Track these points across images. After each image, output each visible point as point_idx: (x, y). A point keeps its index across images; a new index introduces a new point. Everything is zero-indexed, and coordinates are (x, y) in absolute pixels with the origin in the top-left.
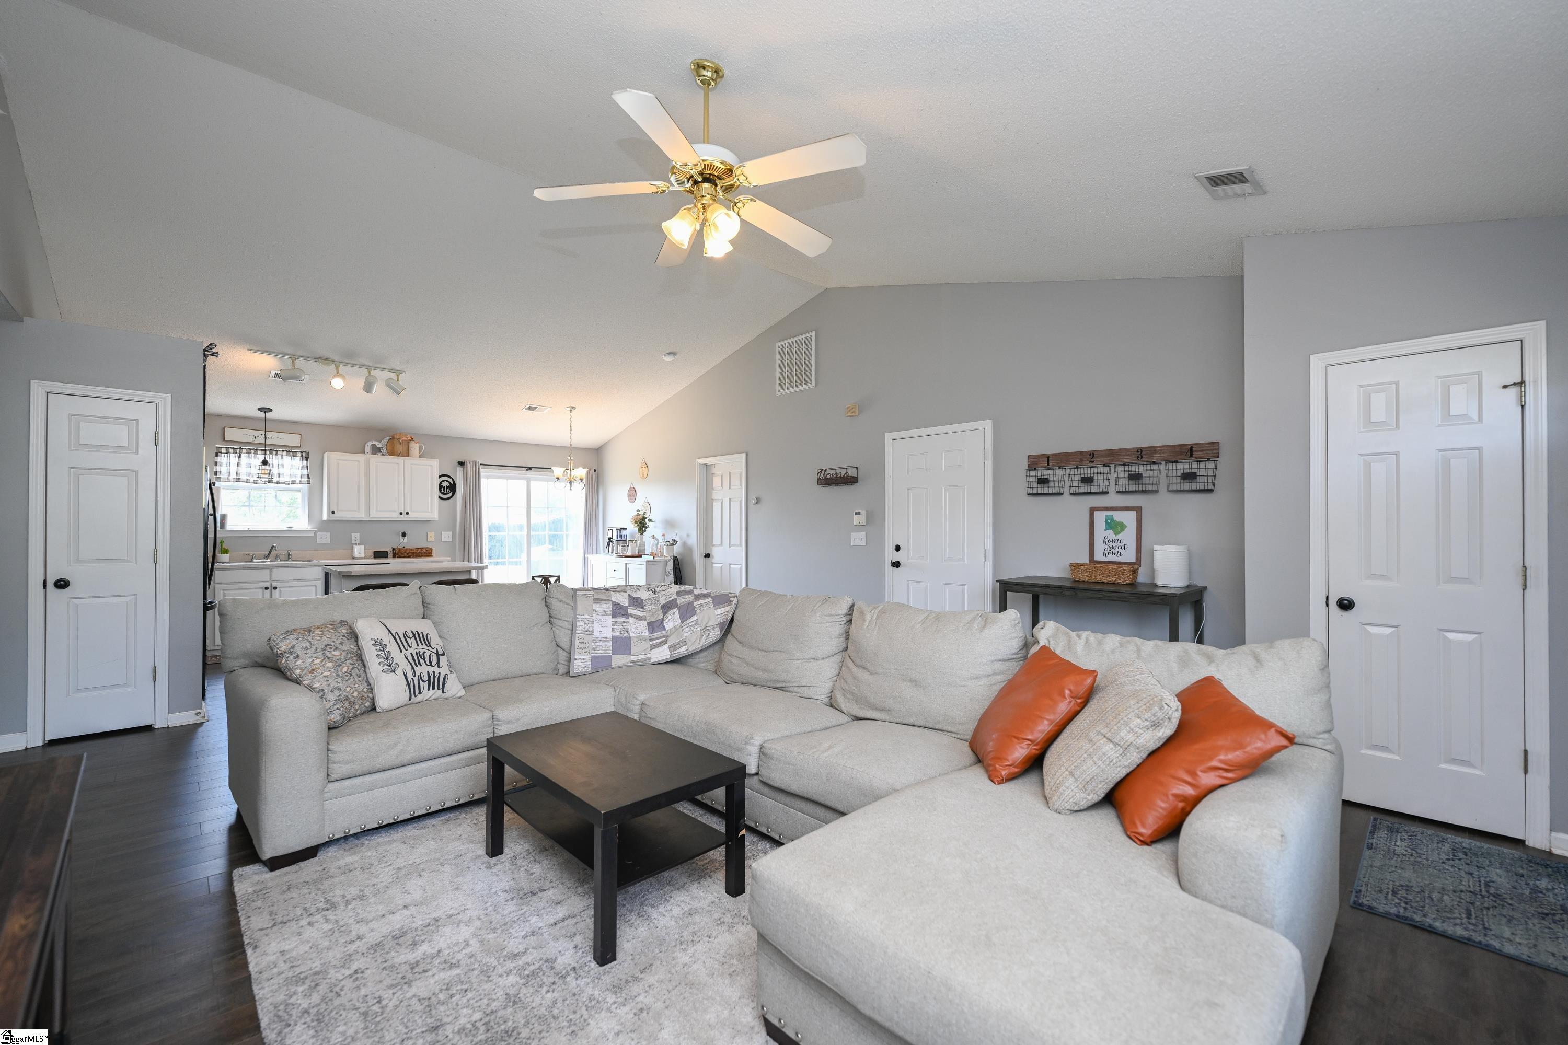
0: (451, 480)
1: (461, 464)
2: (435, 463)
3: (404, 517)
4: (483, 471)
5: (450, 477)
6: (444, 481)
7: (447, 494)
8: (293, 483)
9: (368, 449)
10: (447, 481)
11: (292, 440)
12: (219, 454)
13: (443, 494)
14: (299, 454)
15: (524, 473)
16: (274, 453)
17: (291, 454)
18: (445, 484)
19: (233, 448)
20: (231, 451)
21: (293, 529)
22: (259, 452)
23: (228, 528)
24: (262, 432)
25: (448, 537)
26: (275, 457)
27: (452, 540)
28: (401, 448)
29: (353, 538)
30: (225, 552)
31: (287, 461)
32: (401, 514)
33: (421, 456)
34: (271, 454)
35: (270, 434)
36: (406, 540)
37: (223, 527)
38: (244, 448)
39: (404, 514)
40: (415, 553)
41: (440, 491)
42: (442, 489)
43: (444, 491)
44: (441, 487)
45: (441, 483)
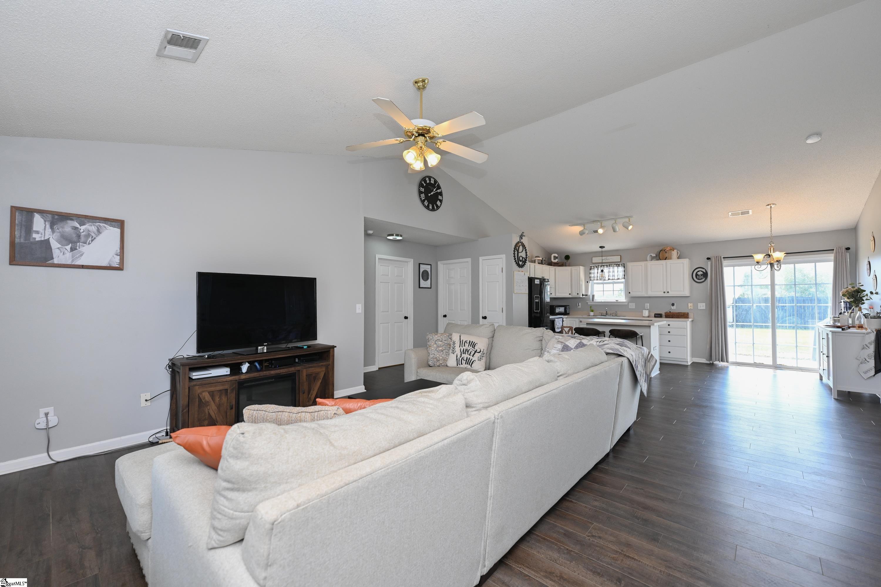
0: (704, 271)
1: (708, 259)
3: (666, 295)
4: (725, 262)
5: (703, 268)
6: (699, 271)
7: (701, 279)
8: (618, 279)
9: (649, 258)
10: (701, 271)
11: (617, 259)
12: (591, 269)
13: (698, 279)
14: (621, 265)
16: (611, 266)
17: (617, 265)
18: (700, 273)
19: (596, 266)
20: (595, 267)
21: (619, 301)
22: (605, 266)
23: (595, 301)
24: (606, 257)
25: (702, 306)
26: (611, 268)
27: (704, 308)
28: (667, 255)
29: (646, 306)
30: (592, 311)
31: (616, 268)
32: (664, 292)
33: (678, 258)
34: (609, 267)
35: (608, 258)
36: (674, 307)
37: (593, 300)
38: (599, 265)
39: (666, 292)
40: (676, 315)
41: (696, 277)
42: (698, 276)
43: (699, 277)
44: (697, 275)
45: (697, 273)
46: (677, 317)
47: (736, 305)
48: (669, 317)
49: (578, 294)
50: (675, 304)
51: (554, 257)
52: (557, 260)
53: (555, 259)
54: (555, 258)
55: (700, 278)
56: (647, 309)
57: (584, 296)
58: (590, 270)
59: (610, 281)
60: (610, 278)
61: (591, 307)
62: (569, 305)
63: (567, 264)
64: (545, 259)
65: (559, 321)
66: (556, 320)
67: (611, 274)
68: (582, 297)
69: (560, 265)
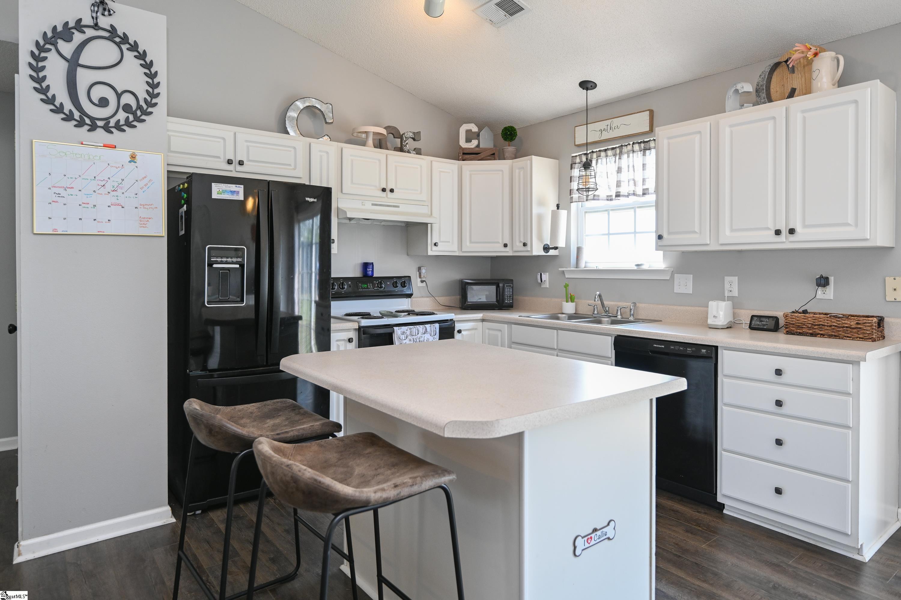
3: (785, 242)
8: (643, 192)
9: (731, 101)
11: (640, 123)
12: (573, 166)
14: (650, 144)
16: (624, 149)
17: (643, 145)
20: (584, 158)
21: (644, 267)
23: (582, 265)
24: (608, 122)
26: (625, 156)
28: (796, 81)
29: (727, 286)
30: (572, 299)
31: (637, 158)
32: (778, 232)
33: (842, 82)
34: (621, 153)
35: (616, 122)
36: (829, 293)
37: (577, 265)
38: (595, 150)
39: (784, 232)
40: (828, 328)
46: (830, 336)
48: (800, 334)
49: (525, 245)
50: (832, 279)
52: (475, 143)
53: (468, 140)
54: (470, 135)
56: (730, 298)
57: (552, 252)
58: (571, 169)
59: (622, 201)
60: (620, 189)
61: (566, 286)
62: (512, 280)
63: (507, 155)
64: (414, 135)
65: (414, 334)
66: (396, 332)
67: (624, 176)
68: (543, 253)
69: (482, 155)
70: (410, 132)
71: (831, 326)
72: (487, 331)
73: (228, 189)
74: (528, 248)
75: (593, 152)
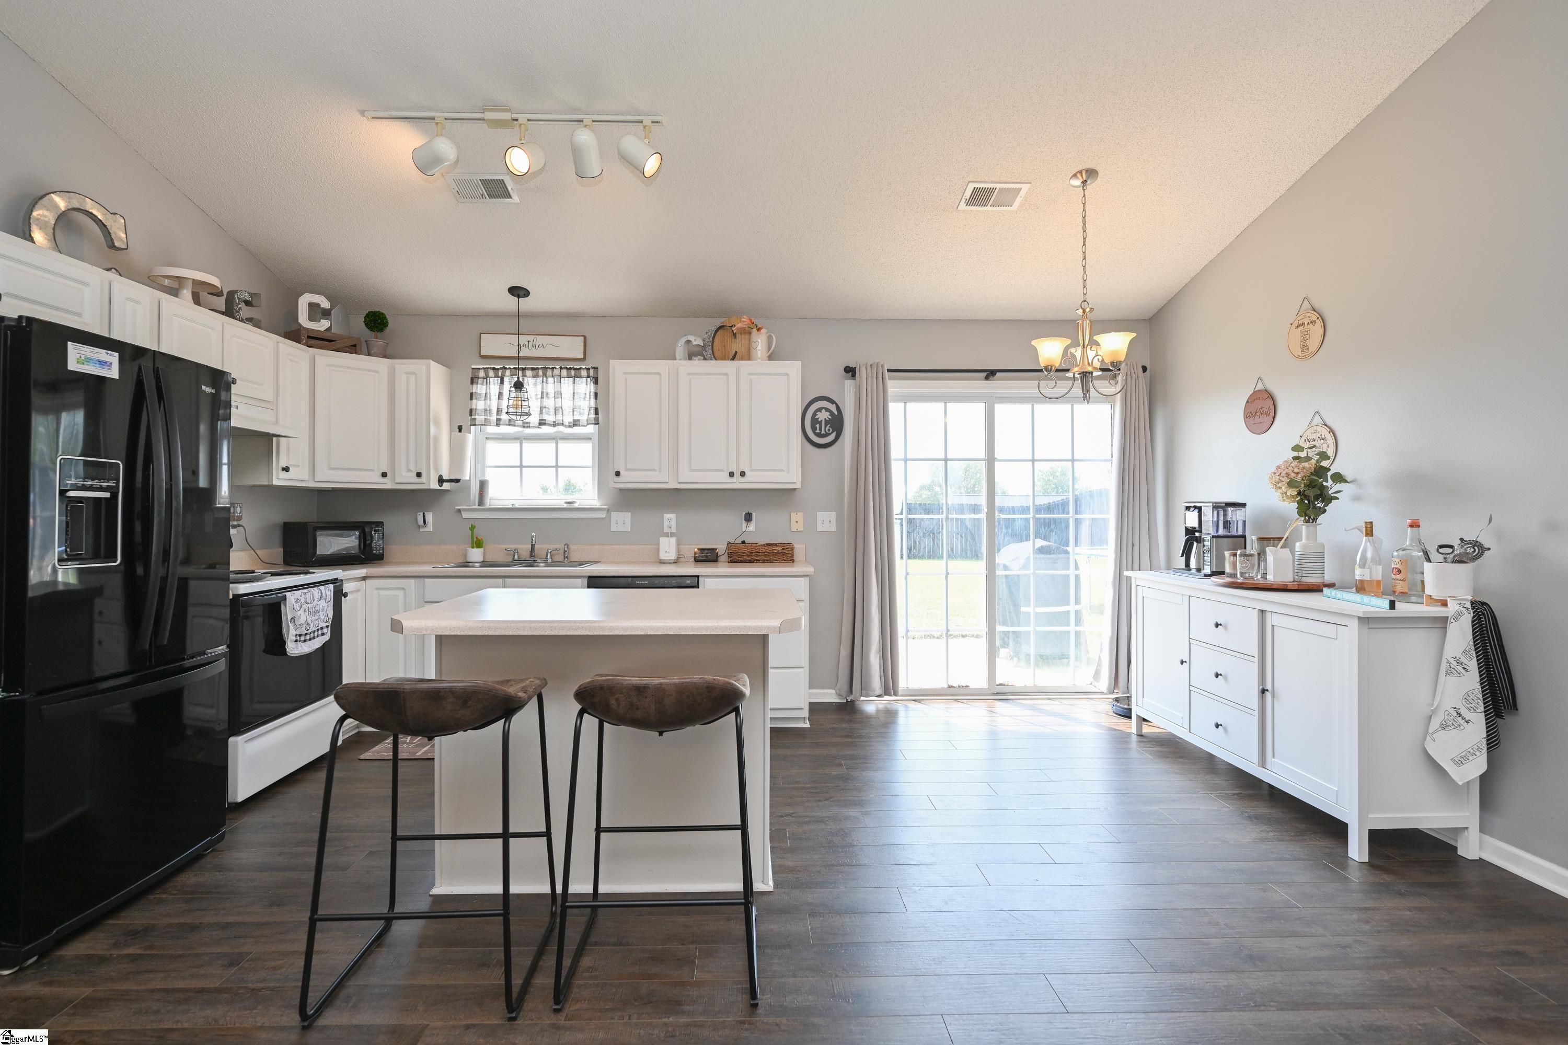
0: (833, 408)
1: (851, 371)
2: (793, 368)
3: (737, 483)
4: (894, 386)
5: (832, 402)
6: (820, 410)
7: (827, 435)
8: (575, 423)
9: (680, 349)
10: (827, 410)
11: (570, 347)
12: (475, 380)
13: (819, 435)
14: (584, 373)
15: (980, 385)
16: (549, 372)
17: (573, 372)
18: (823, 416)
19: (494, 369)
20: (491, 373)
21: (576, 505)
22: (529, 373)
23: (488, 503)
24: (531, 338)
25: (826, 521)
26: (551, 380)
27: (833, 528)
28: (737, 345)
29: (666, 523)
30: (478, 544)
31: (567, 385)
32: (732, 474)
33: (771, 358)
34: (545, 375)
35: (540, 340)
36: (752, 527)
37: (481, 501)
38: (508, 367)
39: (737, 474)
40: (762, 554)
41: (814, 429)
42: (818, 426)
43: (821, 429)
44: (815, 421)
45: (814, 414)
46: (764, 561)
47: (910, 516)
48: (742, 561)
49: (419, 475)
50: (754, 515)
51: (313, 307)
52: (323, 323)
53: (314, 317)
54: (315, 312)
55: (823, 432)
56: (672, 535)
57: (446, 486)
58: (472, 383)
59: (545, 429)
60: (545, 417)
61: (472, 528)
62: (382, 523)
63: (374, 350)
64: (251, 297)
65: (309, 601)
66: (289, 599)
67: (550, 403)
68: (438, 487)
69: (337, 344)
70: (245, 291)
71: (764, 553)
72: (375, 592)
73: (95, 356)
74: (423, 479)
75: (504, 368)
